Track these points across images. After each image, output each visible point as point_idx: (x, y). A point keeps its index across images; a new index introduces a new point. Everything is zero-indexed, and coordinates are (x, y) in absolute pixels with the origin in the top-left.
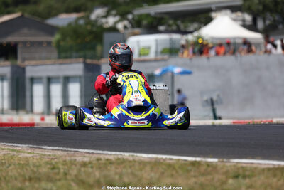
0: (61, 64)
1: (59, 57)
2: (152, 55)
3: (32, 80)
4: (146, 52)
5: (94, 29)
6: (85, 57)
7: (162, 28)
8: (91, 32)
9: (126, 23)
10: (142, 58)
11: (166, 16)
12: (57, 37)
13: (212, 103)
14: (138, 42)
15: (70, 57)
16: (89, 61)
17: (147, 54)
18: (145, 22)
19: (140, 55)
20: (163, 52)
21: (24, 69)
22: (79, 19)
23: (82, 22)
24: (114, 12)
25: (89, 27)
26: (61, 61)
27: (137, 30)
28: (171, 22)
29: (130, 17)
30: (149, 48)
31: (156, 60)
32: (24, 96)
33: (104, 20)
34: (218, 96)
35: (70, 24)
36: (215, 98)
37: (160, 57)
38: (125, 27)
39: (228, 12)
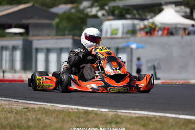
0: (57, 39)
1: (57, 35)
2: (120, 35)
3: (37, 50)
4: (116, 32)
5: (82, 15)
6: (74, 35)
7: (128, 16)
8: (79, 18)
9: (104, 12)
10: (113, 36)
11: (131, 8)
12: (57, 20)
13: (154, 68)
14: (111, 25)
15: (64, 35)
16: (76, 38)
17: (116, 34)
18: (117, 12)
19: (112, 34)
20: (127, 32)
21: (31, 42)
22: (72, 8)
23: (73, 11)
24: (96, 4)
25: (78, 14)
26: (57, 37)
27: (111, 17)
28: (135, 12)
29: (107, 8)
30: (117, 30)
31: (122, 38)
32: (31, 61)
33: (89, 10)
34: (159, 64)
35: (65, 12)
36: (156, 65)
37: (125, 36)
38: (103, 15)
39: (173, 6)
